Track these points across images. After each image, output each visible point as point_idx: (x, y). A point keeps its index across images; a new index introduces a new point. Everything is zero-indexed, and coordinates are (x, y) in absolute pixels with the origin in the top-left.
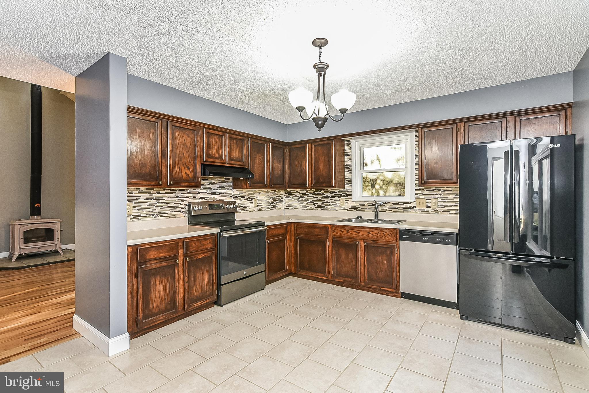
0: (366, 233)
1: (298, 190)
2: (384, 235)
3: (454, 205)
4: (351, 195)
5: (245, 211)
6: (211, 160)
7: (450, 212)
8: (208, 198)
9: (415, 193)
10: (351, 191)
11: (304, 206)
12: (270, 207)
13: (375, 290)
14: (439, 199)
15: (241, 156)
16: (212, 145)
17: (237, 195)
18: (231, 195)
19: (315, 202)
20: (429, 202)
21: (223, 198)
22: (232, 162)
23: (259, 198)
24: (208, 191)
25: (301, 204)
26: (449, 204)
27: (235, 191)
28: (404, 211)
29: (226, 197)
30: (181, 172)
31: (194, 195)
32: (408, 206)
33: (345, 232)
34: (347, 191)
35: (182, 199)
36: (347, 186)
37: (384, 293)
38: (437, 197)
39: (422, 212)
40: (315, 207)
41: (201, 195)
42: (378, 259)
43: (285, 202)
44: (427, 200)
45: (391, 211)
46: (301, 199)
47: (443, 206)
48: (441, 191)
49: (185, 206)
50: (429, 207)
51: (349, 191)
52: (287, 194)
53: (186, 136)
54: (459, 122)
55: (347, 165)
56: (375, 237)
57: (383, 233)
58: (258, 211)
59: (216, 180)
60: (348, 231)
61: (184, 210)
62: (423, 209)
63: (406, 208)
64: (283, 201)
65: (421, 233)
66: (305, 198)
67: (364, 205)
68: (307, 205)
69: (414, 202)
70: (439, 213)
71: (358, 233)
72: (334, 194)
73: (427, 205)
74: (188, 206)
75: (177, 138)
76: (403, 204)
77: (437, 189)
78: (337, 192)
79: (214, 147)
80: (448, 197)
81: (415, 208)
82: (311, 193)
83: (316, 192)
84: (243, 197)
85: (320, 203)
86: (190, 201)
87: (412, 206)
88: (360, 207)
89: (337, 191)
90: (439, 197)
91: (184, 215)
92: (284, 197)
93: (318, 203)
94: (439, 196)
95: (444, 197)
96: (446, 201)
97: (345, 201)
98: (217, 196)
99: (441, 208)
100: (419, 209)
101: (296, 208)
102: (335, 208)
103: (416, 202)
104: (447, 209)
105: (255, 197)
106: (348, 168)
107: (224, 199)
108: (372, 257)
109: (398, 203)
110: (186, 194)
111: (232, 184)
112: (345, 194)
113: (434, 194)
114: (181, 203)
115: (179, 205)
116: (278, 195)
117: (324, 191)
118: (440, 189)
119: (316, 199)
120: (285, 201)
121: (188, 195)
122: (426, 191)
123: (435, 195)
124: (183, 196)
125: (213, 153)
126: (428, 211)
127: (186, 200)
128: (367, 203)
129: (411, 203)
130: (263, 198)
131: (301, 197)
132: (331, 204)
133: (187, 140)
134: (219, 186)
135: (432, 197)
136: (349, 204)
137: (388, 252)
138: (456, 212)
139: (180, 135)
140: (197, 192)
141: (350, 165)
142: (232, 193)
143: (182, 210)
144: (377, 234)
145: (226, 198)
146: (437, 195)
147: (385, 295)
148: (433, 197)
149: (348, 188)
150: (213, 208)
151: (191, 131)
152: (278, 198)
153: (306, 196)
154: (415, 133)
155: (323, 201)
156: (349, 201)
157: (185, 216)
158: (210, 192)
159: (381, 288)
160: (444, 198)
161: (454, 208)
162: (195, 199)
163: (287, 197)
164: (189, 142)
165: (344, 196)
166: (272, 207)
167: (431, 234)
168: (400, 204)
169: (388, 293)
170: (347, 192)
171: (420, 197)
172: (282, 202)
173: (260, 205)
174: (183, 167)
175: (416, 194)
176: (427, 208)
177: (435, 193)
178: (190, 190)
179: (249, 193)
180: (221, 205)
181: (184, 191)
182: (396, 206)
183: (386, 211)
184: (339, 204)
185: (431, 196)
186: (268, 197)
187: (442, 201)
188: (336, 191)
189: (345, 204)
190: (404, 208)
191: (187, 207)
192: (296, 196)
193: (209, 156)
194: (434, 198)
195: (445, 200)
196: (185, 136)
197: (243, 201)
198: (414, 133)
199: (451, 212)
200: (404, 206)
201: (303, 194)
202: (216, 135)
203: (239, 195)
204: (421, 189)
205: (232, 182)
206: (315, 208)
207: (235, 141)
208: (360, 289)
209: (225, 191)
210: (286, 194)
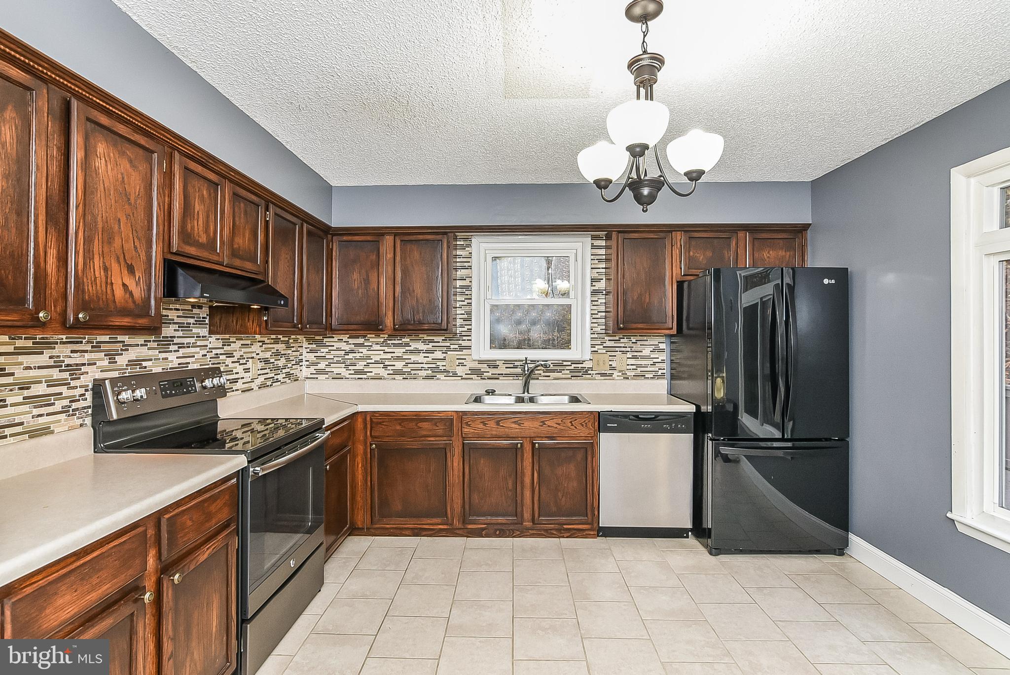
0: (537, 424)
1: (345, 338)
2: (572, 425)
3: (651, 365)
4: (469, 348)
5: (233, 391)
6: (192, 250)
7: (645, 376)
8: (149, 363)
9: (591, 345)
10: (471, 340)
11: (357, 372)
12: (280, 377)
13: (549, 531)
14: (629, 355)
15: (252, 248)
16: (194, 205)
17: (219, 351)
18: (204, 352)
19: (387, 363)
20: (613, 361)
21: (188, 360)
22: (237, 262)
23: (262, 355)
24: (150, 341)
25: (350, 368)
26: (643, 362)
27: (214, 341)
28: (571, 376)
29: (194, 356)
30: (109, 281)
31: (111, 356)
32: (579, 367)
33: (492, 424)
34: (462, 340)
35: (75, 370)
36: (461, 329)
37: (565, 535)
38: (626, 351)
39: (603, 378)
40: (388, 374)
41: (133, 354)
42: (559, 471)
43: (307, 363)
44: (610, 356)
45: (549, 376)
46: (351, 356)
47: (634, 367)
48: (631, 341)
49: (82, 391)
50: (614, 369)
51: (465, 340)
52: (314, 346)
53: (128, 166)
54: (675, 231)
55: (462, 287)
56: (556, 431)
57: (571, 422)
58: (259, 388)
59: (171, 309)
60: (498, 423)
61: (82, 404)
62: (603, 372)
63: (576, 370)
64: (301, 361)
65: (637, 417)
66: (362, 355)
67: (497, 368)
68: (366, 370)
69: (590, 360)
70: (628, 378)
71: (519, 425)
72: (432, 346)
73: (610, 365)
74: (93, 389)
75: (100, 164)
76: (569, 363)
77: (626, 338)
78: (439, 342)
79: (198, 212)
80: (642, 352)
81: (591, 370)
82: (376, 344)
83: (389, 342)
84: (230, 355)
85: (399, 365)
86: (99, 375)
87: (586, 368)
88: (489, 372)
89: (440, 339)
90: (629, 351)
91: (80, 421)
92: (304, 351)
93: (394, 365)
94: (629, 349)
95: (636, 352)
96: (640, 357)
97: (457, 359)
98: (172, 357)
99: (633, 369)
100: (597, 372)
101: (338, 377)
102: (434, 374)
103: (592, 360)
104: (641, 371)
105: (254, 355)
106: (462, 294)
107: (189, 363)
108: (547, 470)
109: (561, 362)
110: (86, 351)
111: (207, 321)
112: (456, 346)
113: (621, 347)
114: (69, 384)
115: (63, 390)
116: (293, 347)
117: (408, 340)
118: (631, 338)
119: (389, 356)
120: (306, 361)
121: (93, 356)
122: (609, 340)
123: (623, 347)
124: (76, 359)
125: (196, 232)
126: (612, 376)
127: (87, 373)
128: (503, 363)
129: (585, 361)
130: (269, 357)
131: (352, 351)
132: (426, 366)
133: (129, 178)
134: (179, 327)
135: (617, 351)
136: (466, 366)
137: (580, 456)
138: (653, 376)
139: (109, 155)
140: (119, 346)
141: (468, 288)
142: (207, 346)
143: (74, 406)
144: (559, 424)
145: (193, 359)
146: (626, 347)
147: (567, 537)
148: (620, 351)
149: (464, 334)
150: (171, 392)
151: (141, 151)
152: (294, 353)
153: (364, 350)
154: (592, 240)
155: (407, 361)
156: (465, 359)
157: (81, 425)
158: (155, 345)
159: (564, 526)
160: (636, 354)
161: (651, 369)
162: (113, 366)
163: (312, 351)
164: (135, 185)
165: (455, 350)
166: (284, 375)
167: (654, 416)
168: (565, 363)
169: (574, 534)
170: (460, 342)
171: (599, 351)
172: (301, 364)
173: (263, 374)
174: (115, 267)
175: (593, 346)
176: (610, 370)
177: (623, 345)
178: (100, 338)
179: (242, 345)
180: (190, 381)
181: (81, 342)
182: (559, 368)
183: (540, 378)
184: (445, 366)
185: (617, 349)
186: (277, 354)
187: (634, 357)
188: (436, 339)
189: (457, 366)
190: (571, 371)
191: (89, 395)
192: (338, 349)
193: (186, 236)
194: (621, 353)
195: (637, 356)
196: (125, 164)
197: (231, 365)
198: (590, 239)
199: (647, 376)
200: (572, 367)
201: (356, 345)
202: (202, 179)
203: (221, 351)
204: (600, 338)
205: (207, 315)
206: (386, 376)
207: (242, 205)
208: (519, 534)
209: (192, 340)
210: (309, 344)
